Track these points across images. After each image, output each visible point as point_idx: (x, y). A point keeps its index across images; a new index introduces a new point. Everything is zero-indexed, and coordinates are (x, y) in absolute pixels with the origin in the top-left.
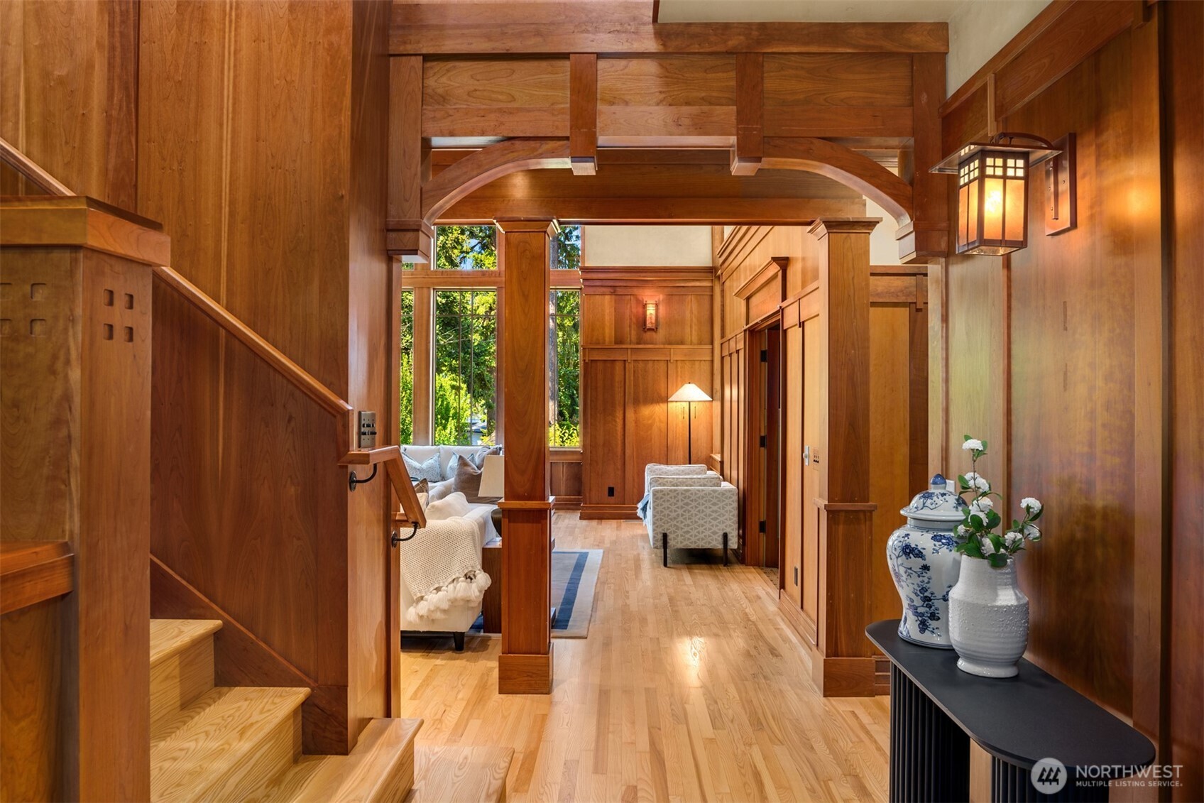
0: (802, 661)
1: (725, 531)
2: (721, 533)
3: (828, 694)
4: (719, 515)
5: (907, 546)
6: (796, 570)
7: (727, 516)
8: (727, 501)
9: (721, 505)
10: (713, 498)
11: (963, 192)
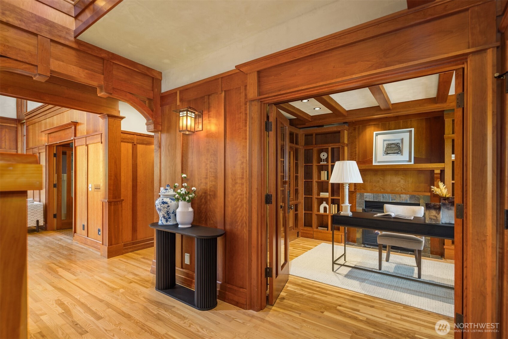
0: (93, 252)
1: (37, 219)
2: (36, 220)
3: (109, 257)
4: (34, 214)
5: (164, 202)
6: (84, 226)
7: (38, 214)
8: (38, 208)
9: (35, 210)
10: (31, 207)
11: (181, 118)
